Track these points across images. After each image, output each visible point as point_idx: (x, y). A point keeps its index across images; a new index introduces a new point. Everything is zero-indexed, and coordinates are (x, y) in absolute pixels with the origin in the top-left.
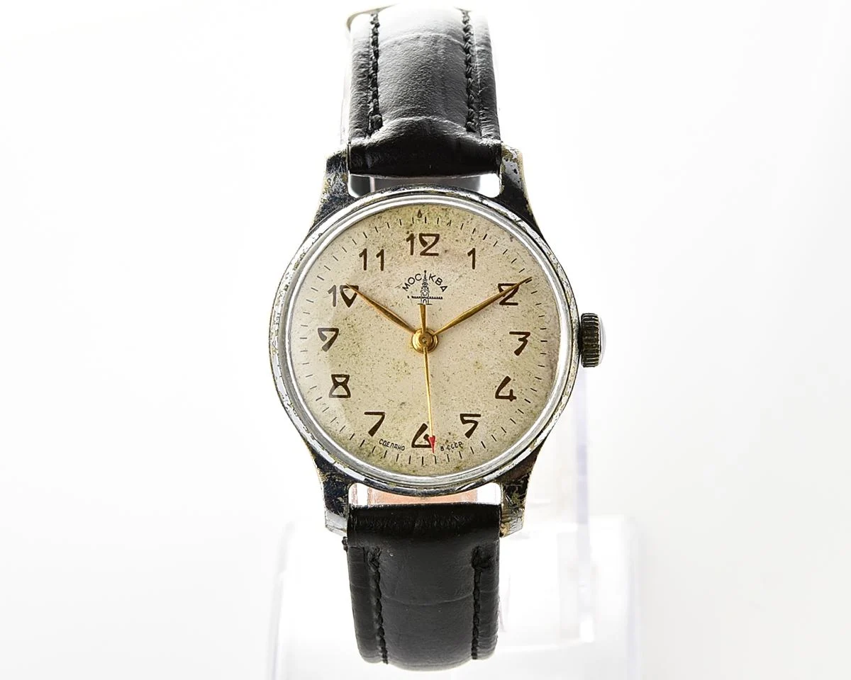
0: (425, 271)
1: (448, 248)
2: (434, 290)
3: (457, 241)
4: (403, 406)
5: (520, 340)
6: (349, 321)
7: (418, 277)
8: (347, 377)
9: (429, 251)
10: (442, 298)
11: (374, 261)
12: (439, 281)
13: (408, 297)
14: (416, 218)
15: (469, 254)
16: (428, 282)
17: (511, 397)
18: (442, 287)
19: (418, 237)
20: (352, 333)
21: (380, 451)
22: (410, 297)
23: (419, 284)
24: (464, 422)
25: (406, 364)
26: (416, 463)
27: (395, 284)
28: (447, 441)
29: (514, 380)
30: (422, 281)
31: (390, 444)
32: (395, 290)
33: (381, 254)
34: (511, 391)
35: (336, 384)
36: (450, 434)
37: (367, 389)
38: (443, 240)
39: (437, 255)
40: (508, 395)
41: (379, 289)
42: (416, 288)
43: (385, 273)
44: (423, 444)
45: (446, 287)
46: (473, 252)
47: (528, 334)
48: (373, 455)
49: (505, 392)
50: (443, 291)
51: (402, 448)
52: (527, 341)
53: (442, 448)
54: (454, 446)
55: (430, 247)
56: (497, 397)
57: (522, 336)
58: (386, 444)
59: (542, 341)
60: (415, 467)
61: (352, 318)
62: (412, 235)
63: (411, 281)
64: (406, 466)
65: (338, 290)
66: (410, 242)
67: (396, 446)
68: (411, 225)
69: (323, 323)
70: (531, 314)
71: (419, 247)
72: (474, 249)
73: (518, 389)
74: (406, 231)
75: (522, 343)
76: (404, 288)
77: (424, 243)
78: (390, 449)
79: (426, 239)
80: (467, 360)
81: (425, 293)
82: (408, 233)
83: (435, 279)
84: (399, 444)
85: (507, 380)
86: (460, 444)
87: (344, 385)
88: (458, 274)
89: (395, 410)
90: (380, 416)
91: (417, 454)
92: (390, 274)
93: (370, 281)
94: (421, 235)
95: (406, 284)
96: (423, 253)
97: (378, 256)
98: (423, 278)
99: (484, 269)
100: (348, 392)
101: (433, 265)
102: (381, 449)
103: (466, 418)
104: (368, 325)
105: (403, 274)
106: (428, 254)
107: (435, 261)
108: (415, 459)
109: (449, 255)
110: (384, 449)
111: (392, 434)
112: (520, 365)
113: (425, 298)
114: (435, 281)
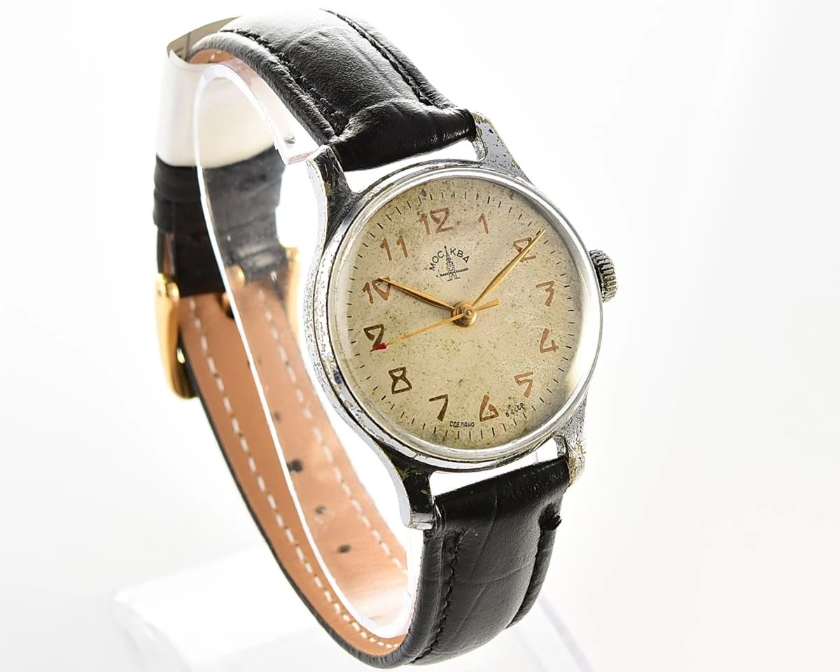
0: (445, 247)
1: (459, 220)
2: (458, 263)
3: (465, 210)
4: (462, 383)
5: (547, 290)
6: (390, 315)
7: (441, 255)
8: (403, 369)
9: (443, 227)
10: (467, 269)
11: (396, 250)
12: (460, 253)
13: (437, 276)
14: (421, 196)
15: (480, 220)
16: (451, 257)
17: (554, 348)
18: (464, 259)
19: (429, 216)
20: (396, 325)
21: (452, 434)
22: (439, 276)
23: (443, 260)
24: (520, 383)
25: (453, 342)
26: (488, 436)
27: (422, 266)
28: (510, 406)
29: (552, 330)
30: (445, 257)
31: (460, 424)
32: (424, 272)
33: (400, 241)
34: (553, 342)
35: (395, 379)
36: (510, 398)
37: (425, 377)
38: (452, 214)
39: (451, 228)
40: (551, 346)
41: (408, 276)
42: (442, 266)
43: (410, 259)
44: (489, 415)
45: (468, 257)
46: (482, 217)
47: (552, 283)
48: (448, 439)
49: (548, 344)
50: (466, 261)
51: (472, 425)
52: (553, 290)
53: (507, 414)
54: (517, 409)
55: (443, 223)
56: (542, 351)
57: (548, 287)
58: (456, 425)
59: (565, 287)
60: (488, 439)
61: (392, 310)
62: (423, 216)
63: (436, 260)
64: (480, 441)
65: (371, 287)
66: (423, 222)
67: (466, 425)
68: (420, 205)
69: (367, 323)
70: (549, 264)
71: (433, 225)
72: (482, 214)
73: (558, 338)
74: (416, 212)
75: (549, 292)
76: (431, 268)
77: (437, 220)
78: (461, 429)
79: (437, 216)
80: (506, 322)
81: (451, 269)
82: (418, 213)
83: (456, 252)
84: (469, 421)
85: (546, 332)
86: (522, 405)
87: (403, 377)
88: (474, 243)
89: (456, 389)
90: (443, 400)
91: (487, 427)
92: (414, 259)
93: (399, 269)
94: (432, 212)
95: (431, 264)
96: (439, 230)
97: (398, 244)
98: (445, 254)
99: (497, 231)
100: (409, 384)
101: (450, 239)
102: (453, 431)
103: (521, 379)
104: (409, 313)
105: (426, 255)
106: (443, 230)
107: (451, 234)
108: (486, 432)
109: (461, 226)
110: (456, 430)
111: (459, 414)
112: (553, 315)
113: (452, 273)
114: (456, 254)
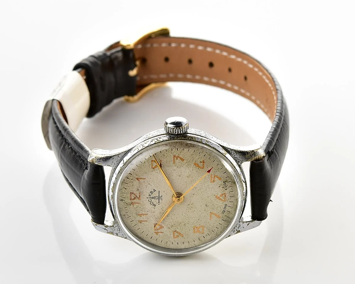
0: (147, 198)
1: (137, 189)
2: (156, 194)
3: (133, 185)
4: (207, 205)
5: (177, 159)
6: (170, 227)
7: (150, 201)
8: (194, 227)
9: (138, 197)
10: (159, 191)
11: (144, 218)
12: (151, 192)
13: (159, 204)
14: (123, 202)
15: (139, 181)
16: (152, 197)
17: (203, 162)
18: (154, 191)
19: (132, 201)
20: (175, 226)
22: (159, 203)
23: (153, 200)
25: (189, 205)
26: (233, 199)
27: (153, 209)
28: (223, 187)
31: (224, 210)
32: (156, 209)
34: (201, 162)
35: (198, 231)
36: (220, 187)
37: (200, 219)
38: (133, 191)
39: (139, 193)
41: (156, 216)
42: (155, 201)
44: (224, 197)
45: (154, 189)
47: (174, 156)
48: (229, 216)
49: (201, 165)
50: (156, 191)
51: (226, 205)
52: (178, 156)
53: (226, 189)
54: (225, 185)
55: (136, 196)
56: (203, 168)
57: (175, 158)
59: (177, 150)
61: (169, 226)
62: (131, 203)
63: (152, 203)
64: (234, 203)
65: (157, 231)
66: (134, 204)
67: (225, 208)
68: (127, 203)
69: (171, 237)
70: (166, 155)
71: (136, 200)
72: (136, 178)
73: (200, 159)
74: (129, 206)
76: (155, 206)
77: (134, 199)
78: (226, 210)
79: (133, 198)
80: (187, 181)
81: (157, 198)
82: (130, 205)
83: (150, 194)
84: (224, 206)
85: (195, 164)
87: (198, 228)
88: (148, 185)
89: (209, 208)
90: (212, 214)
91: (229, 199)
92: (149, 212)
93: (152, 219)
94: (131, 200)
95: (153, 205)
96: (139, 198)
98: (150, 199)
99: (145, 174)
100: (201, 226)
101: (144, 195)
102: (226, 213)
103: (213, 180)
104: (172, 220)
105: (149, 207)
106: (140, 197)
107: (142, 194)
108: (230, 200)
109: (140, 189)
110: (226, 212)
111: (220, 209)
112: (188, 159)
113: (159, 198)
114: (151, 194)
